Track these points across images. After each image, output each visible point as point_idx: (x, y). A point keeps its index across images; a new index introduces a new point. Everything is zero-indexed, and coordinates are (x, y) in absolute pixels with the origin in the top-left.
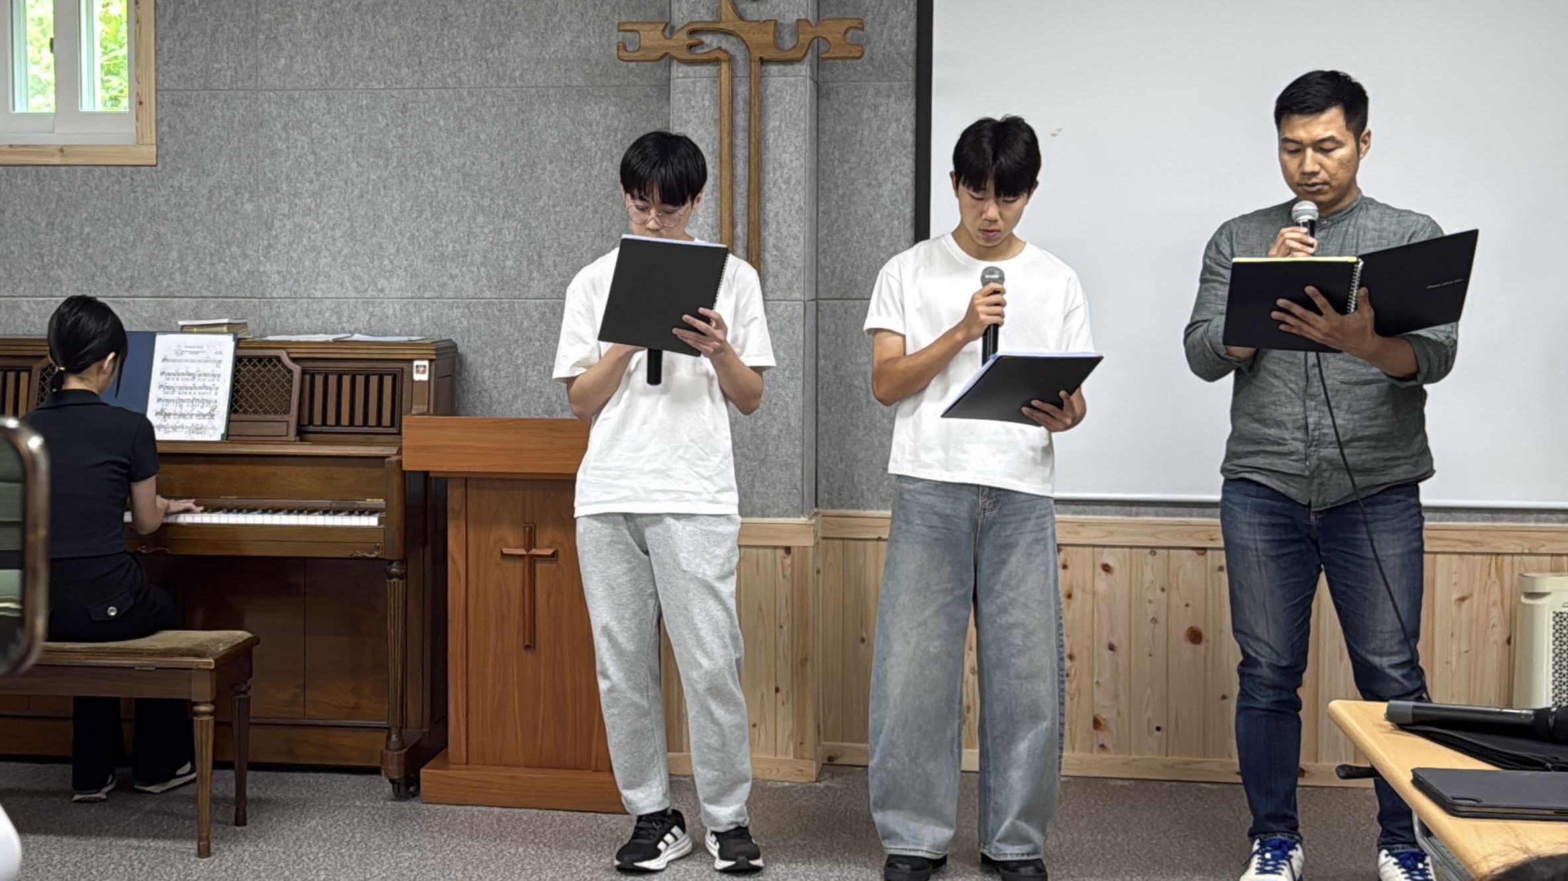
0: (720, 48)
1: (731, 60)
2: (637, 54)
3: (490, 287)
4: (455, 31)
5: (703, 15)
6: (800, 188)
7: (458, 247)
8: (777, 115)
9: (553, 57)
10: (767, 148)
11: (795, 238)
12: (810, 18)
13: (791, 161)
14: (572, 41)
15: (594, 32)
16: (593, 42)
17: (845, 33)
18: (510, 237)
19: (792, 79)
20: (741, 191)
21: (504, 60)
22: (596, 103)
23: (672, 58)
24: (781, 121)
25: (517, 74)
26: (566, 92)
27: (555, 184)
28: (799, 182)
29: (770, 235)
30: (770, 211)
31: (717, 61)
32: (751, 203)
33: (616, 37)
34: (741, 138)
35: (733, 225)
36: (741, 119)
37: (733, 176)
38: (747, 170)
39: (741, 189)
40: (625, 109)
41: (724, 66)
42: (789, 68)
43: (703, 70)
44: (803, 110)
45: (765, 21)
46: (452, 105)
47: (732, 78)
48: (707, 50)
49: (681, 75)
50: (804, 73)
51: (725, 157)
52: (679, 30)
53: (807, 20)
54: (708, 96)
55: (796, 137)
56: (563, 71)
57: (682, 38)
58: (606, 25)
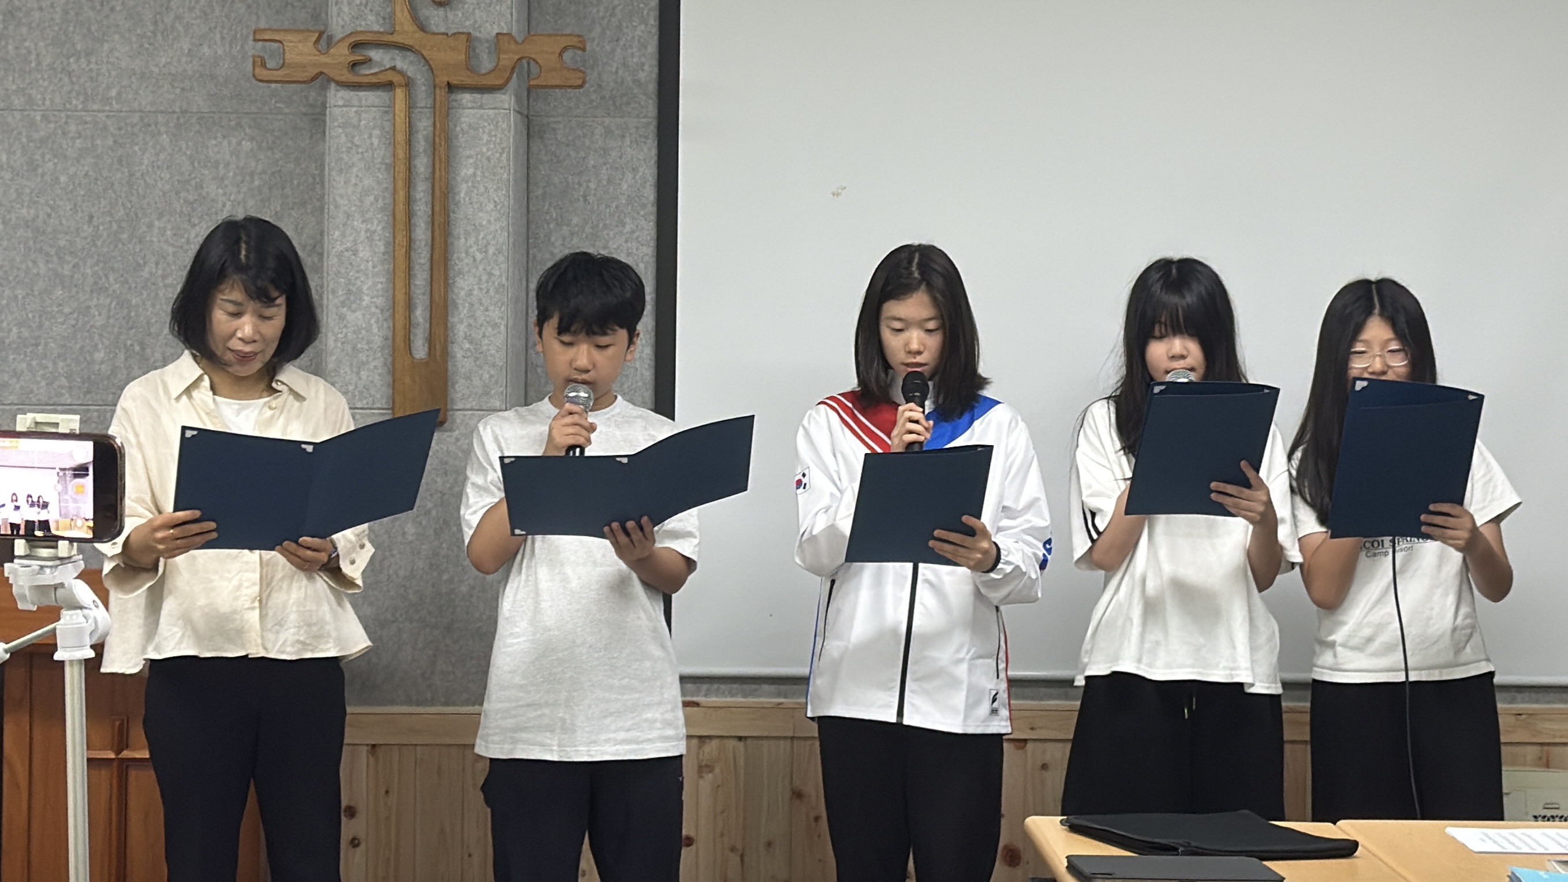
0: (393, 68)
1: (409, 84)
2: (280, 73)
3: (70, 388)
4: (24, 30)
5: (372, 23)
6: (501, 258)
7: (26, 333)
8: (471, 161)
9: (165, 70)
10: (457, 204)
11: (495, 326)
12: (514, 33)
13: (489, 221)
14: (190, 50)
15: (223, 38)
16: (220, 52)
17: (561, 55)
18: (99, 321)
19: (491, 112)
20: (422, 261)
21: (94, 74)
22: (224, 137)
23: (330, 80)
24: (476, 168)
25: (113, 93)
26: (182, 120)
27: (165, 247)
28: (499, 251)
29: (461, 322)
30: (463, 289)
31: (389, 86)
32: (435, 277)
33: (252, 48)
34: (421, 191)
35: (410, 306)
36: (422, 164)
37: (410, 241)
38: (429, 234)
39: (422, 258)
40: (264, 145)
41: (400, 93)
42: (487, 98)
43: (370, 97)
44: (505, 155)
45: (455, 34)
46: (20, 133)
47: (410, 107)
48: (376, 70)
49: (340, 103)
50: (506, 106)
51: (401, 215)
52: (339, 41)
53: (509, 34)
54: (377, 132)
55: (496, 190)
56: (178, 91)
57: (342, 53)
58: (239, 29)
